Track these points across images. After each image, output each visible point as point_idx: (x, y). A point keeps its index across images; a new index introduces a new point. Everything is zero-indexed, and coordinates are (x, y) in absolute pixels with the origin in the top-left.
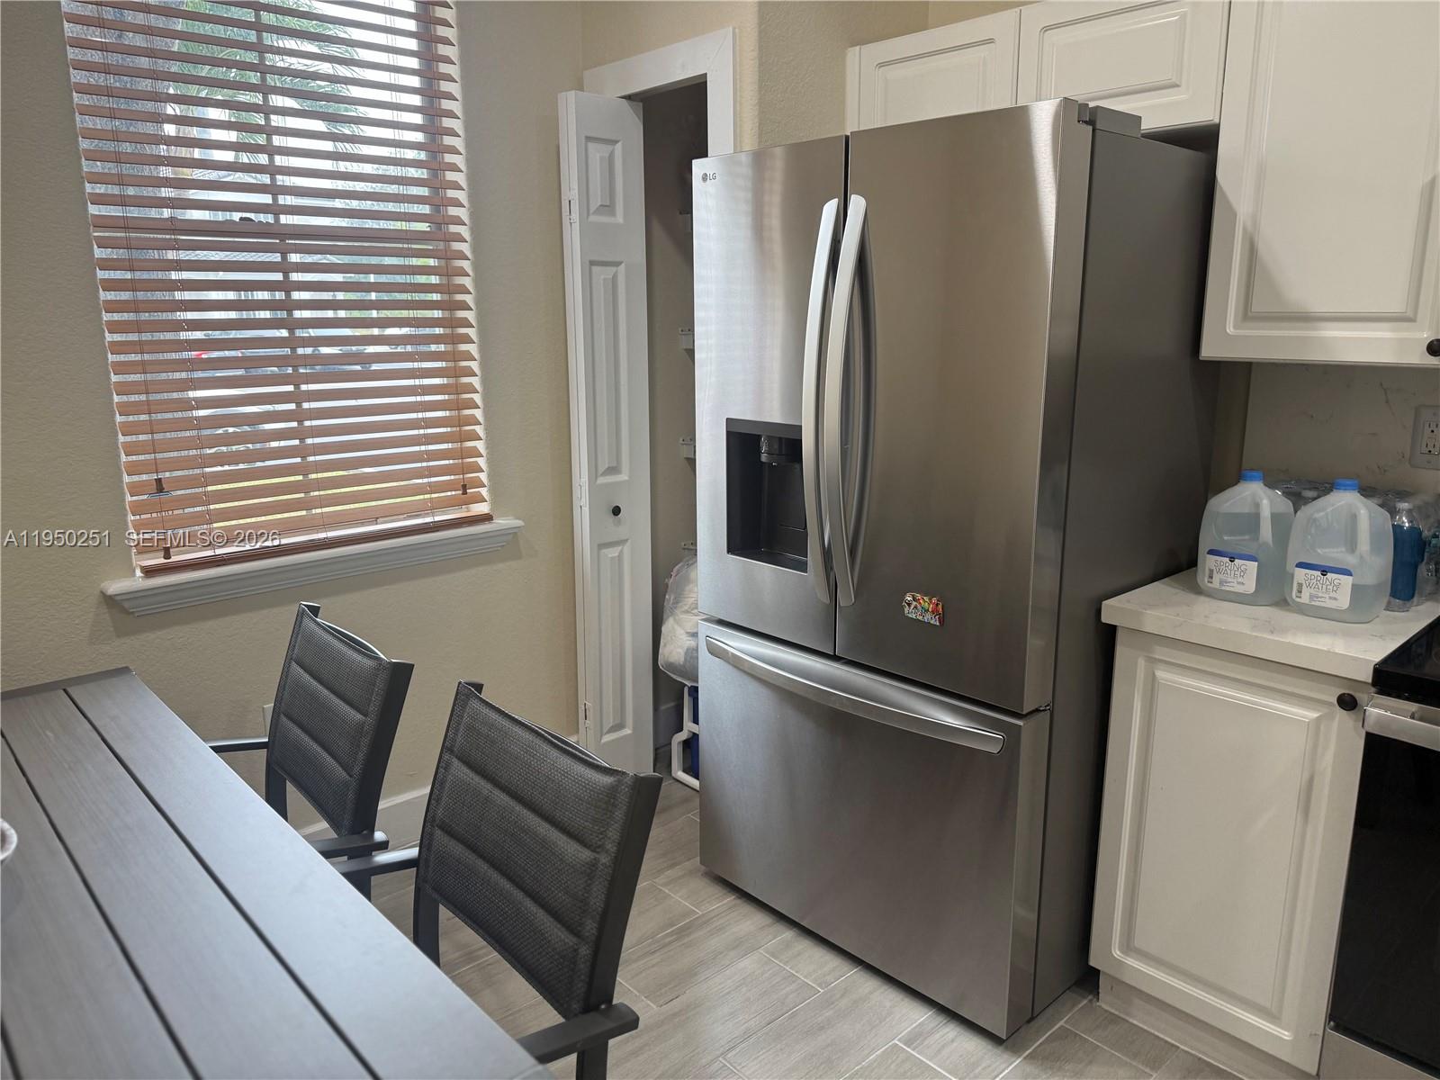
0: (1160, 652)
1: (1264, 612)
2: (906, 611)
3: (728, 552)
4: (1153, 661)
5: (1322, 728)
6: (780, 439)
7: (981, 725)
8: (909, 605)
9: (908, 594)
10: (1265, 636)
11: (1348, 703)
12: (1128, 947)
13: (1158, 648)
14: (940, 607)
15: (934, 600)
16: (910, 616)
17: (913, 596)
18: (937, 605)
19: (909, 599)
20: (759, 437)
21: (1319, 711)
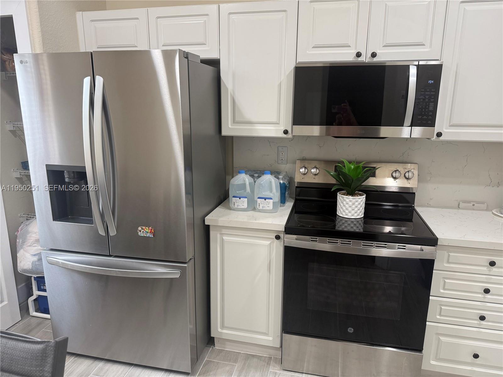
0: (224, 231)
1: (251, 213)
2: (139, 234)
3: (53, 221)
4: (221, 234)
5: (271, 246)
6: (74, 172)
7: (173, 269)
8: (140, 231)
9: (139, 227)
10: (253, 222)
11: (278, 237)
12: (223, 327)
13: (223, 230)
14: (153, 230)
15: (150, 228)
16: (141, 235)
17: (142, 228)
18: (152, 230)
19: (140, 229)
20: (63, 171)
21: (270, 241)
